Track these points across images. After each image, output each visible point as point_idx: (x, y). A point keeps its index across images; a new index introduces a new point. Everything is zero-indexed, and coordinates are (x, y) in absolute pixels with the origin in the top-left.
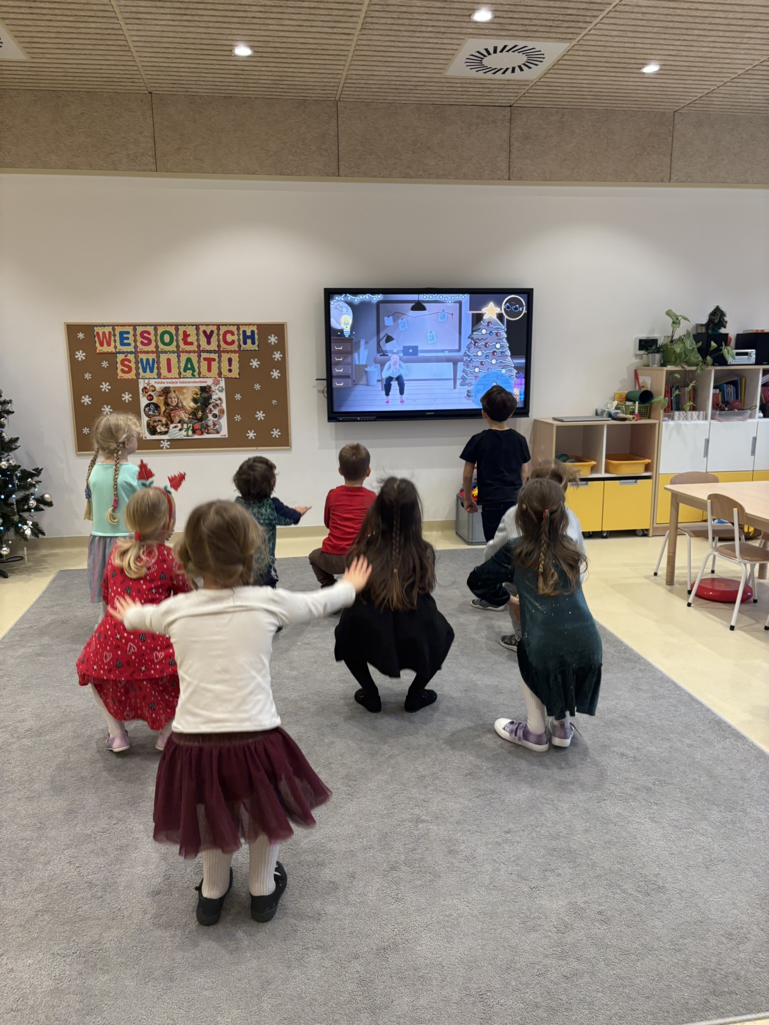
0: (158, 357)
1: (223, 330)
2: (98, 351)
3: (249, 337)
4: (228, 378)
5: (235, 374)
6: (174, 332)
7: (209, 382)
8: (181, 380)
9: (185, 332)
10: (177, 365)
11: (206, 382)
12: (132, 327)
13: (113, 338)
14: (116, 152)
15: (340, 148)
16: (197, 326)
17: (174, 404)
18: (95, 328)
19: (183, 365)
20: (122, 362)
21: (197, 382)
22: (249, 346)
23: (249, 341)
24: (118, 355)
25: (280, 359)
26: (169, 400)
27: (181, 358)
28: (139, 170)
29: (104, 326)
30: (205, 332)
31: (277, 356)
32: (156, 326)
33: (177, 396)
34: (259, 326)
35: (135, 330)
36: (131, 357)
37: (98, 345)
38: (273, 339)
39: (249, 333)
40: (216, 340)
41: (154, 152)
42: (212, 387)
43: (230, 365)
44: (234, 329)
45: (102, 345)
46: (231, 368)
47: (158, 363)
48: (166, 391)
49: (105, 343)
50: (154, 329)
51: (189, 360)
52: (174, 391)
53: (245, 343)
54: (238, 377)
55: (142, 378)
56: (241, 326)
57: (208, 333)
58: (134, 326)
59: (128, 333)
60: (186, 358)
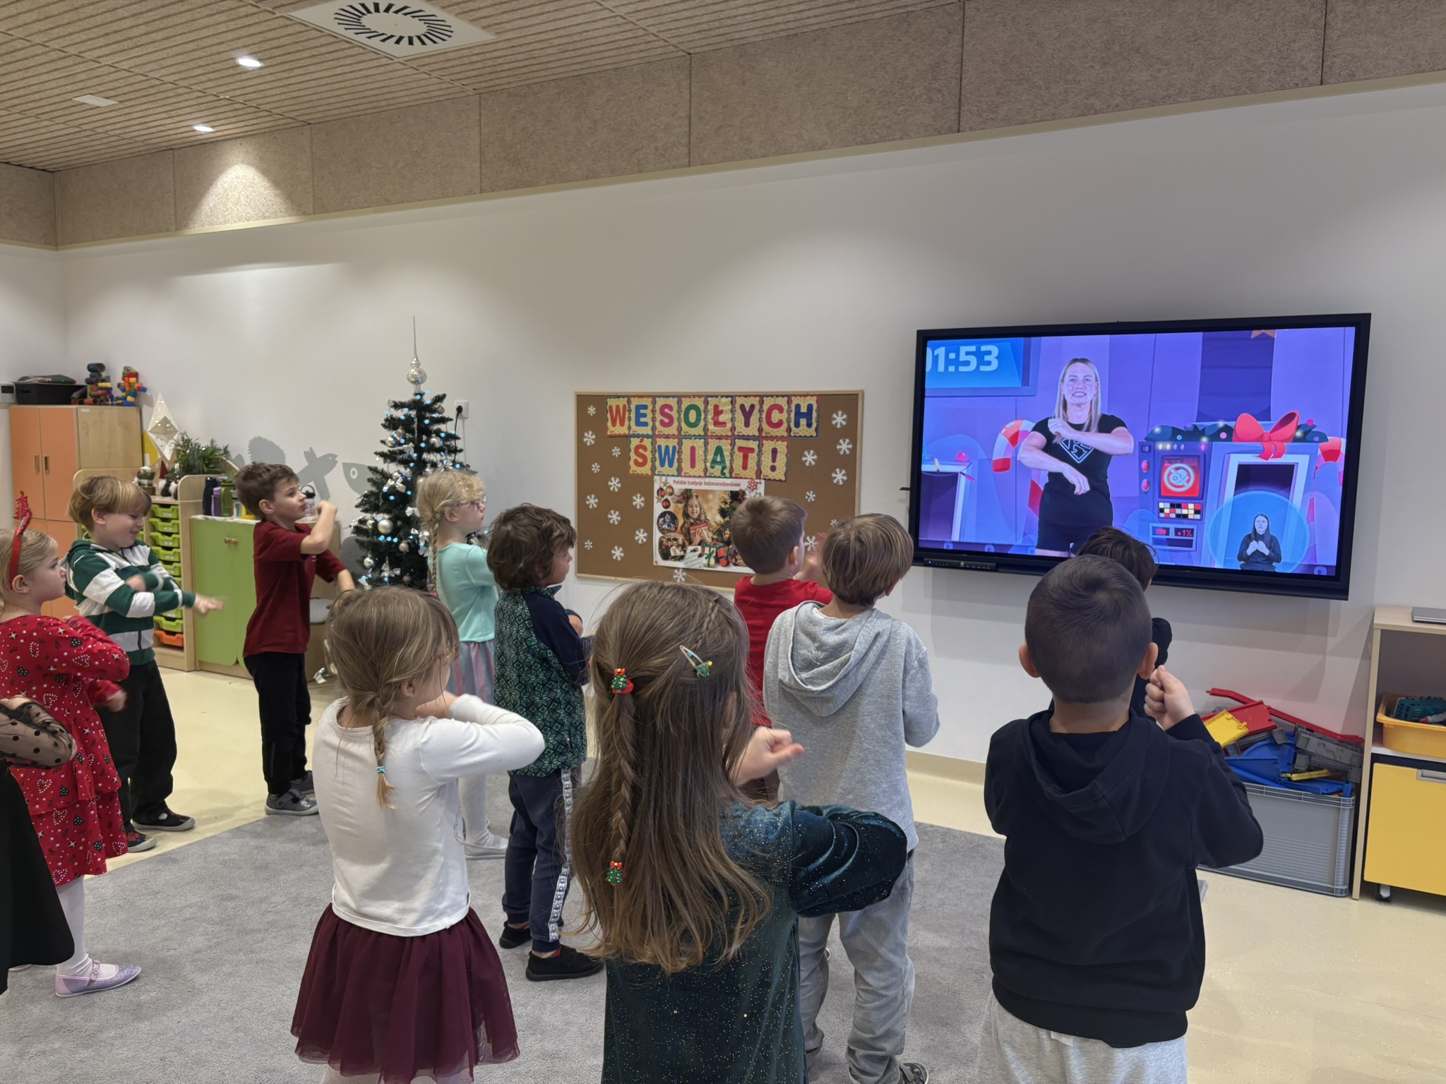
0: (680, 444)
1: (768, 402)
2: (609, 433)
3: (803, 415)
4: (769, 479)
5: (780, 474)
6: (702, 407)
7: (743, 485)
8: (707, 480)
9: (716, 407)
10: (703, 458)
11: (738, 485)
12: (650, 399)
13: (627, 415)
14: (643, 147)
15: (964, 82)
16: (733, 397)
17: (696, 516)
18: (608, 400)
19: (710, 457)
20: (637, 448)
21: (728, 485)
22: (803, 430)
23: (803, 421)
24: (632, 439)
25: (848, 452)
26: (690, 509)
27: (709, 447)
28: (668, 169)
29: (618, 397)
30: (742, 407)
31: (844, 446)
32: (680, 397)
33: (700, 505)
34: (821, 397)
35: (654, 403)
36: (647, 442)
37: (609, 424)
38: (839, 419)
39: (804, 409)
40: (757, 420)
41: (687, 139)
42: (747, 492)
43: (774, 460)
44: (782, 402)
45: (614, 424)
46: (775, 464)
47: (680, 453)
48: (686, 496)
49: (618, 422)
50: (678, 402)
51: (719, 450)
52: (697, 496)
53: (797, 425)
54: (783, 478)
55: (659, 475)
56: (793, 398)
57: (747, 409)
58: (654, 397)
59: (645, 407)
60: (715, 446)
